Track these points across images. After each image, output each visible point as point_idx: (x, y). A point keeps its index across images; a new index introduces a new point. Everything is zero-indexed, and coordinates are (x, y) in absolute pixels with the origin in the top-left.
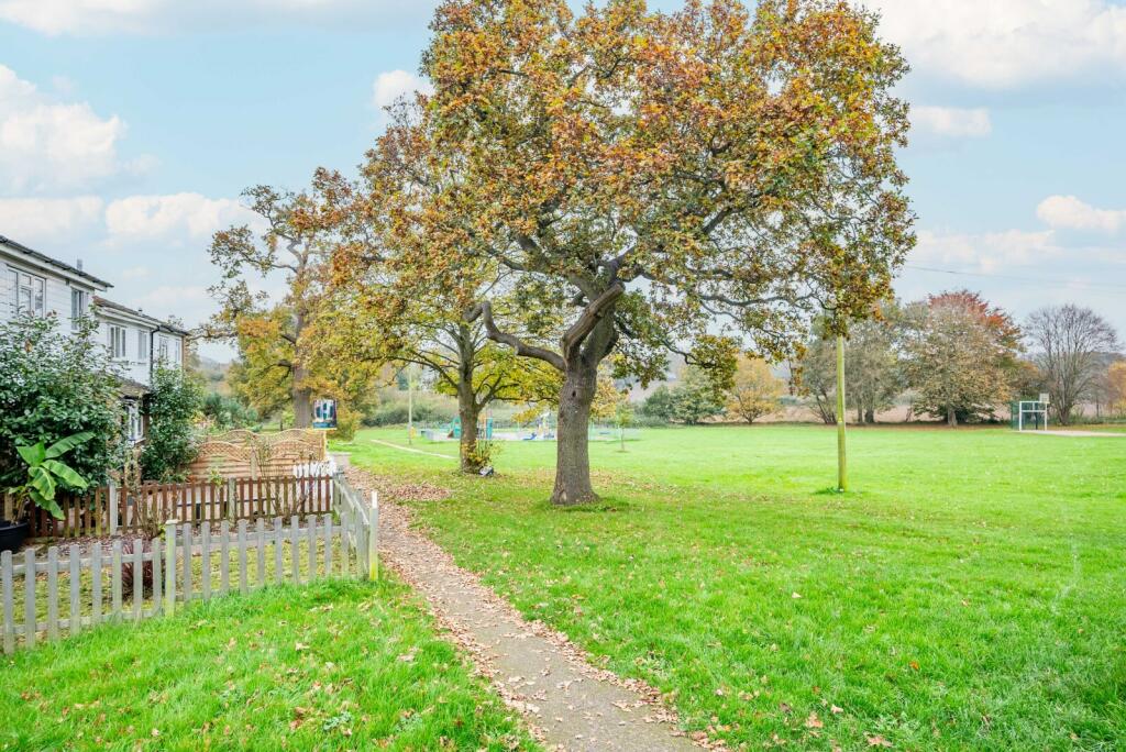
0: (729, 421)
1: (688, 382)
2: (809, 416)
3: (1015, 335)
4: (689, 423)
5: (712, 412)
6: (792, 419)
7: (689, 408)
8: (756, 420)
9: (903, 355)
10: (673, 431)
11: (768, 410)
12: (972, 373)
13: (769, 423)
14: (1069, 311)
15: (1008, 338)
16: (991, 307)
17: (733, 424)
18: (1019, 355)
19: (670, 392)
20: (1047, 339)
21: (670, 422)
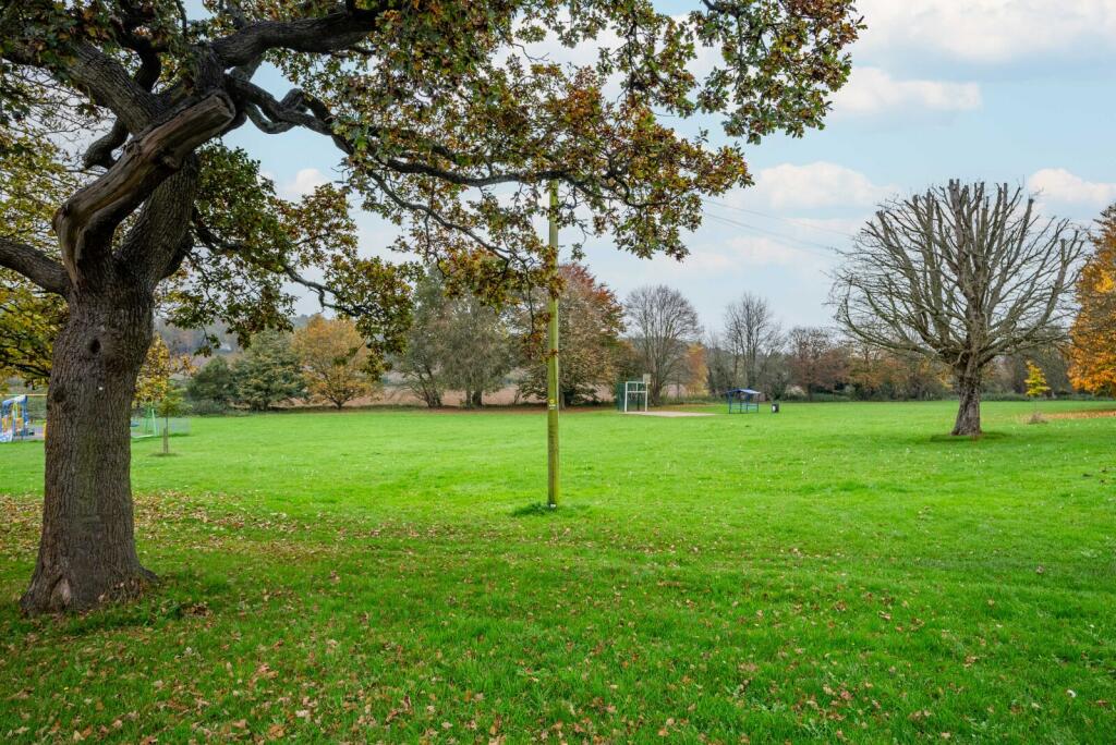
0: (312, 405)
1: (257, 354)
2: (411, 399)
3: (617, 314)
4: (257, 408)
5: (290, 394)
6: (390, 402)
7: (258, 388)
8: (346, 404)
9: (513, 331)
10: (238, 420)
11: (362, 391)
12: (584, 350)
13: (363, 408)
14: (663, 291)
15: (611, 316)
16: (597, 282)
17: (317, 409)
18: (621, 335)
19: (229, 366)
20: (646, 318)
21: (231, 408)
